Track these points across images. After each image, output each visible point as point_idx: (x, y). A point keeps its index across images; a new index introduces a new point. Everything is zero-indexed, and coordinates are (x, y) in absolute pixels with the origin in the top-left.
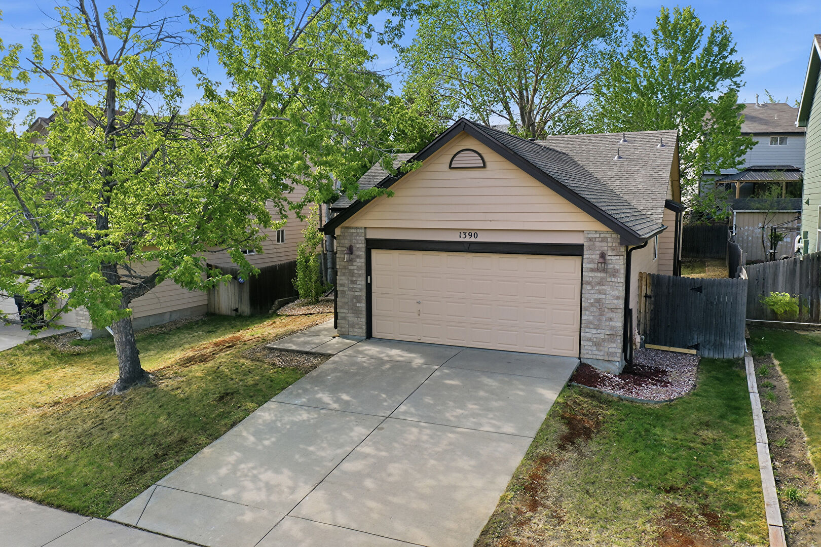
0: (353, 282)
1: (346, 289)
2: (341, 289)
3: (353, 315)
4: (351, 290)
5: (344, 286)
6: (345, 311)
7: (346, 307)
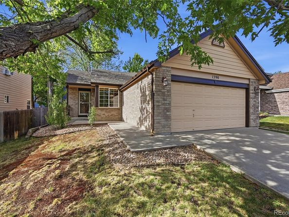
0: (164, 100)
1: (160, 104)
2: (157, 104)
3: (164, 120)
4: (164, 104)
5: (159, 102)
6: (159, 118)
7: (160, 115)
